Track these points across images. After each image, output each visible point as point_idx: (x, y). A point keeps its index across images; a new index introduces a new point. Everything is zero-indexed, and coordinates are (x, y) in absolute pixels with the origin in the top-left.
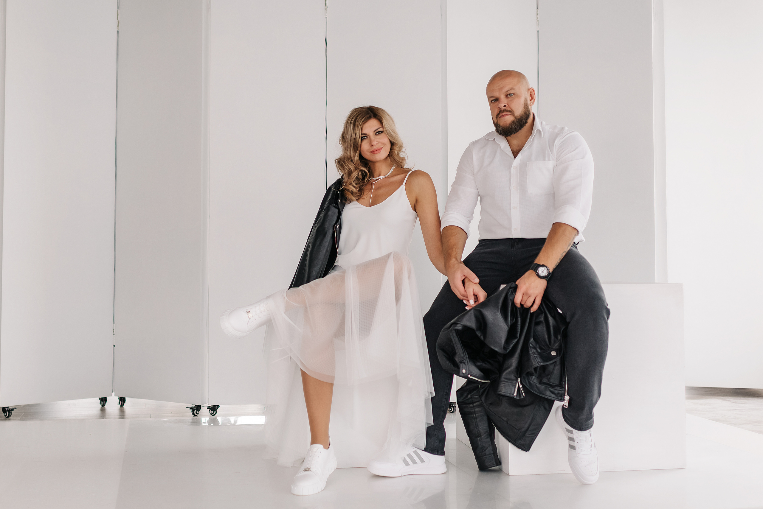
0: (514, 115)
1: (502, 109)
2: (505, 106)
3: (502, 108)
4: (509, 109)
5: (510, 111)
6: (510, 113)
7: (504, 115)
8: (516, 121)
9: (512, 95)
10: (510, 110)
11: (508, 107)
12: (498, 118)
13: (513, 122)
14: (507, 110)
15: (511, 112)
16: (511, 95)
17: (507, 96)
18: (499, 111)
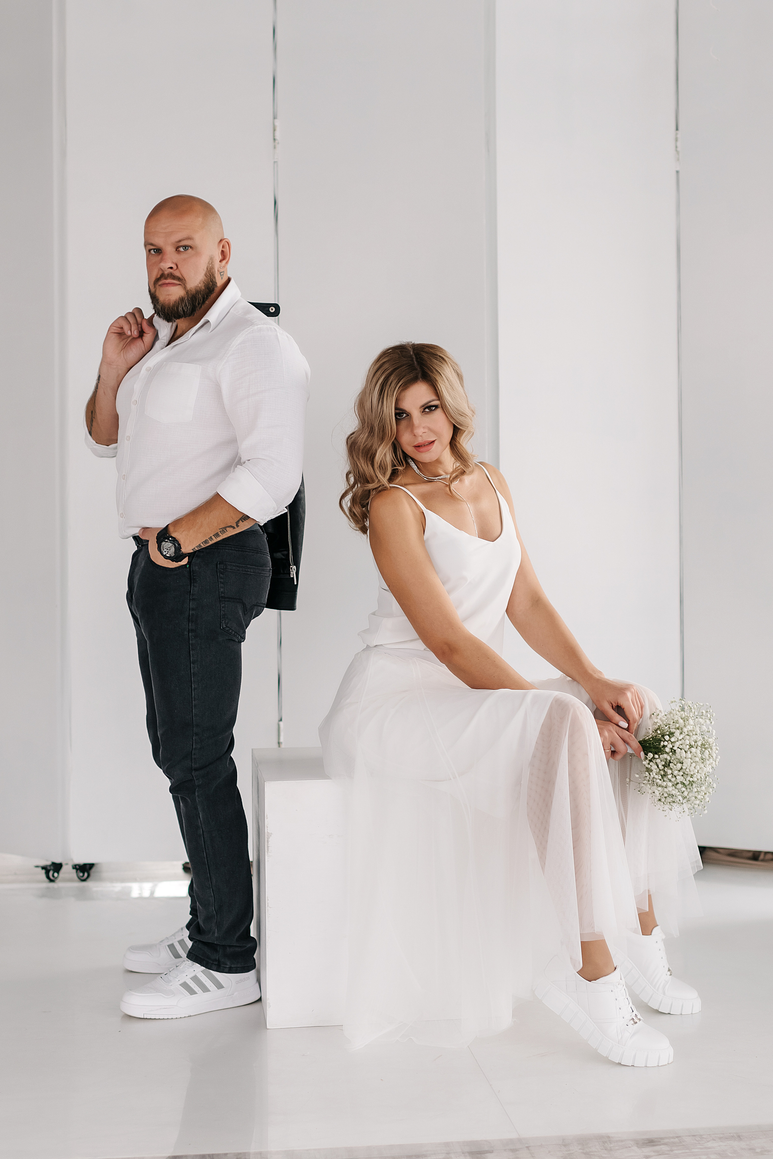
0: (185, 288)
1: (166, 273)
2: (171, 268)
3: (165, 271)
6: (178, 282)
7: (167, 284)
10: (180, 276)
12: (157, 287)
13: (182, 299)
14: (174, 276)
15: (181, 280)
18: (160, 273)
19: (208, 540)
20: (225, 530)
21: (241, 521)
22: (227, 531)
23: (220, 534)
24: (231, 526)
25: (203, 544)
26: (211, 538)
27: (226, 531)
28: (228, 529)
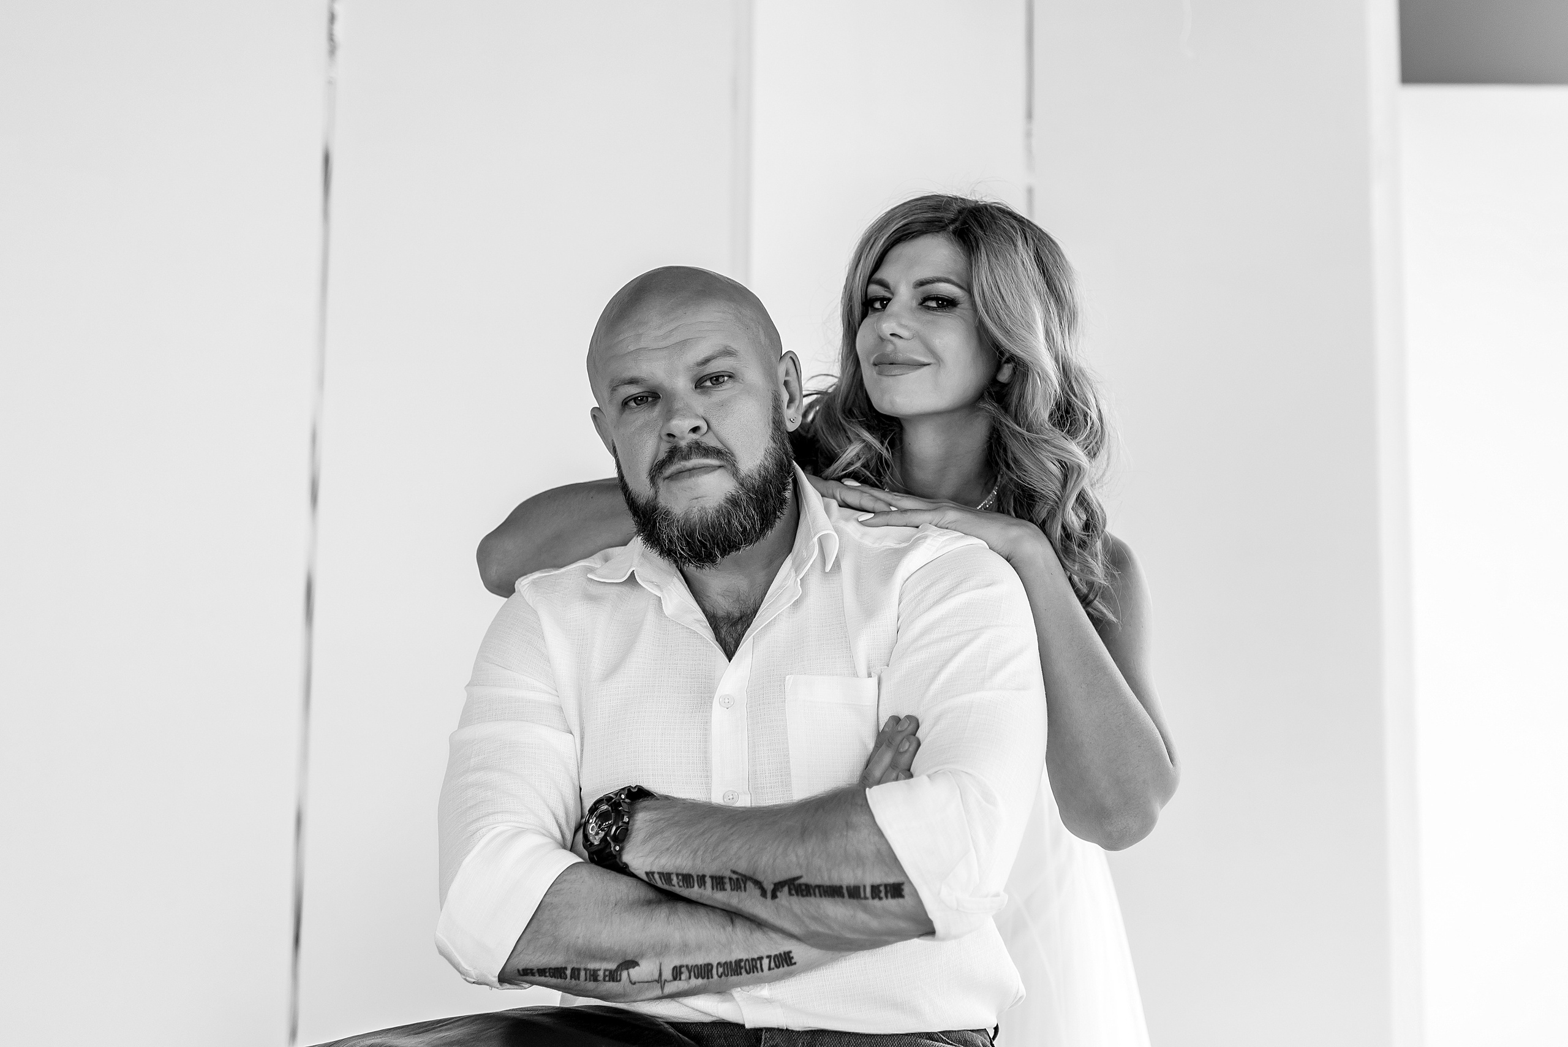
0: (735, 473)
1: (683, 444)
2: (695, 430)
3: (683, 438)
4: (710, 441)
5: (718, 453)
6: (716, 463)
7: (690, 470)
8: (744, 497)
9: (721, 380)
10: (720, 446)
11: (710, 433)
12: (661, 484)
13: (734, 501)
14: (704, 449)
15: (723, 456)
16: (717, 379)
17: (699, 384)
18: (665, 447)
19: (695, 879)
20: (743, 886)
21: (786, 889)
22: (745, 890)
23: (728, 886)
24: (758, 884)
25: (678, 878)
26: (702, 879)
27: (743, 888)
28: (749, 885)
